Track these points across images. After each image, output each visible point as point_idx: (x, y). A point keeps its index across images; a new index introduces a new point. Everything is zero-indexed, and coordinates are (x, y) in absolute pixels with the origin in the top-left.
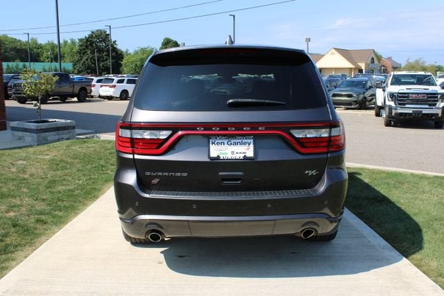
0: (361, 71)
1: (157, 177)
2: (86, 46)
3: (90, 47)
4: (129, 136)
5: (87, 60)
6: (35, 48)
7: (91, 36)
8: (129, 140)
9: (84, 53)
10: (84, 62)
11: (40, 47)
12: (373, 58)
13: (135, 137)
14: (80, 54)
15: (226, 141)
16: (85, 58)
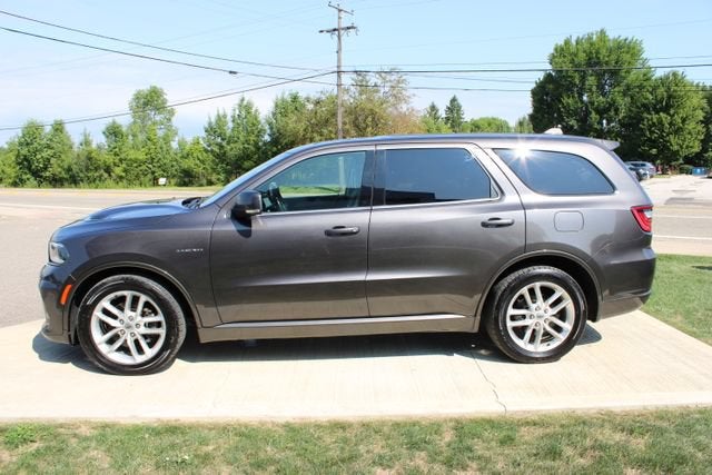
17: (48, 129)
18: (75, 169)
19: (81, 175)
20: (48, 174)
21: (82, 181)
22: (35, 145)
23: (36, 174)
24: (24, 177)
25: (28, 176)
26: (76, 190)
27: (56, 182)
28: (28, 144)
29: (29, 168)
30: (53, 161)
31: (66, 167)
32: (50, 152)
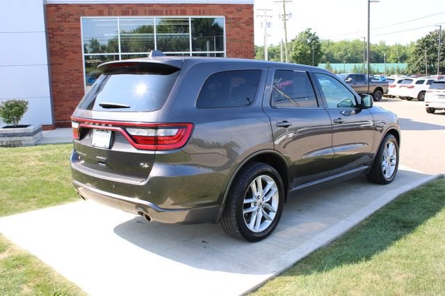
2: (422, 47)
3: (426, 48)
5: (422, 60)
6: (383, 50)
7: (428, 37)
9: (420, 54)
10: (419, 63)
11: (387, 49)
14: (416, 54)
16: (420, 58)
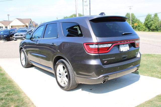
0: (27, 26)
1: (106, 60)
4: (97, 47)
8: (97, 49)
12: (31, 22)
13: (100, 47)
15: (123, 46)
17: (153, 16)
18: (158, 27)
19: (159, 28)
20: (152, 28)
21: (159, 30)
22: (149, 20)
23: (149, 28)
24: (146, 29)
25: (147, 28)
26: (158, 33)
27: (153, 30)
28: (147, 20)
29: (147, 26)
30: (153, 24)
31: (155, 26)
32: (152, 22)
